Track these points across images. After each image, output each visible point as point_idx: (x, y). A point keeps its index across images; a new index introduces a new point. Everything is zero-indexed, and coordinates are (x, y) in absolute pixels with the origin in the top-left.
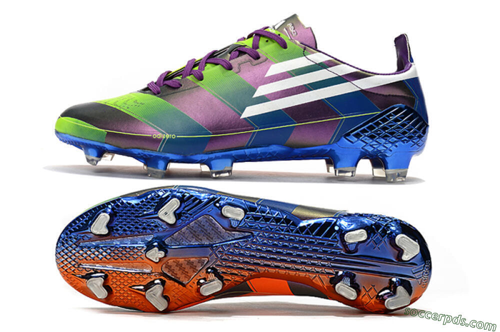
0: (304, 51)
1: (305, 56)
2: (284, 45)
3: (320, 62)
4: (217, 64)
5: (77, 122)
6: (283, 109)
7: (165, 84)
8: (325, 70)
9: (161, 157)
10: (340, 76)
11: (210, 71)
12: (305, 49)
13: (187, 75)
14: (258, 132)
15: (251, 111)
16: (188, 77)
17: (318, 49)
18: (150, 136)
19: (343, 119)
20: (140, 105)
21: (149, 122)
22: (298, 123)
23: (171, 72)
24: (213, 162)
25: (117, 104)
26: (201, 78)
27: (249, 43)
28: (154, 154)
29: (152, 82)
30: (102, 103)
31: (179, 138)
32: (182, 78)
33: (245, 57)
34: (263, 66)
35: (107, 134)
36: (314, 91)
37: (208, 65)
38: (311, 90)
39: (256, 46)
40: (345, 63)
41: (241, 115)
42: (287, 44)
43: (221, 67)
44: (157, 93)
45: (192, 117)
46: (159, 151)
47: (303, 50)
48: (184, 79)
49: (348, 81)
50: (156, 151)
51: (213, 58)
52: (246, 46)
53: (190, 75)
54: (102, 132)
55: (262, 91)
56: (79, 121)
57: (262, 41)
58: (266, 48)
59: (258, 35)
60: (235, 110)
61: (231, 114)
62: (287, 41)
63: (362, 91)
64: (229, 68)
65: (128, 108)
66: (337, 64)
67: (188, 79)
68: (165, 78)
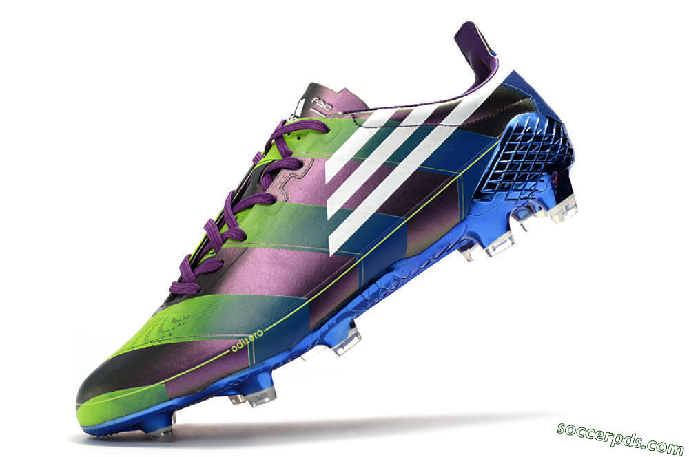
0: (355, 121)
1: (360, 126)
2: (325, 129)
3: (385, 123)
4: (251, 206)
5: (113, 397)
6: (377, 211)
7: (199, 274)
8: (397, 128)
9: (259, 370)
10: (421, 126)
11: (248, 220)
12: (354, 118)
13: (222, 245)
14: (364, 259)
15: (337, 240)
16: (224, 246)
17: (370, 107)
18: (228, 351)
19: (460, 178)
20: (185, 320)
21: (214, 336)
22: (407, 218)
23: (191, 255)
24: (328, 337)
25: (150, 338)
26: (243, 237)
27: (275, 154)
28: (247, 372)
29: (174, 283)
30: (128, 351)
31: (267, 331)
32: (216, 251)
33: (284, 174)
34: (315, 170)
35: (166, 386)
36: (401, 164)
37: (240, 215)
38: (397, 165)
39: (286, 153)
40: (417, 105)
41: (328, 252)
42: (325, 123)
43: (260, 205)
44: (198, 293)
45: (266, 293)
46: (252, 364)
47: (353, 120)
48: (220, 252)
49: (436, 126)
50: (248, 367)
51: (238, 201)
52: (274, 160)
53: (224, 242)
54: (156, 386)
55: (334, 204)
56: (113, 393)
57: (291, 140)
58: (301, 147)
59: (279, 137)
60: (316, 251)
61: (313, 257)
62: (325, 121)
63: (461, 128)
64: (273, 200)
65: (170, 335)
66: (408, 113)
67: (226, 249)
68: (191, 267)
